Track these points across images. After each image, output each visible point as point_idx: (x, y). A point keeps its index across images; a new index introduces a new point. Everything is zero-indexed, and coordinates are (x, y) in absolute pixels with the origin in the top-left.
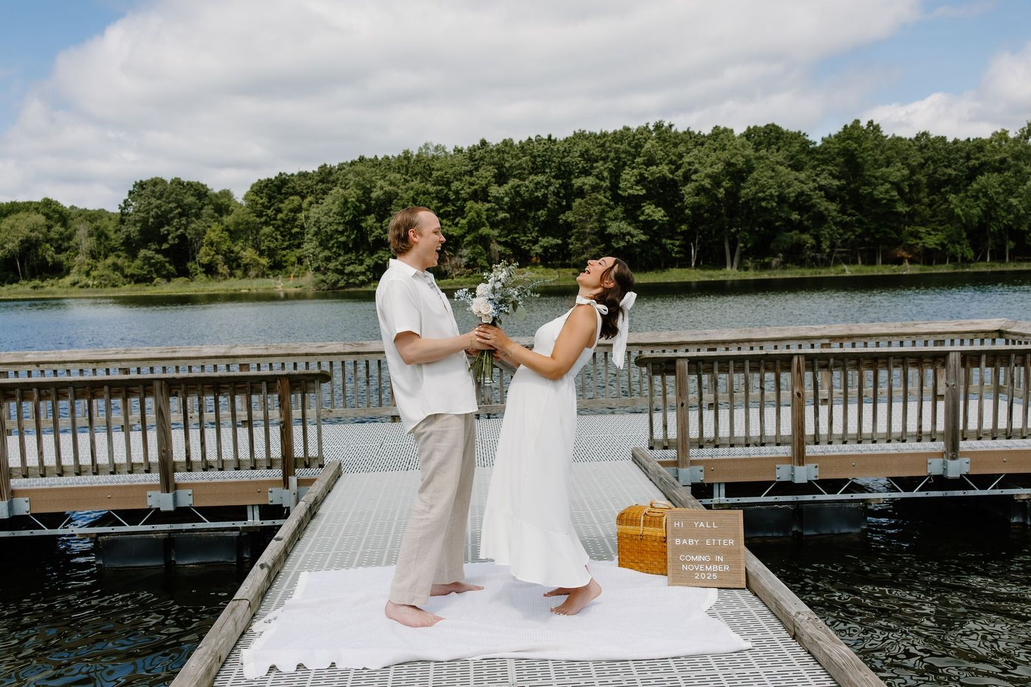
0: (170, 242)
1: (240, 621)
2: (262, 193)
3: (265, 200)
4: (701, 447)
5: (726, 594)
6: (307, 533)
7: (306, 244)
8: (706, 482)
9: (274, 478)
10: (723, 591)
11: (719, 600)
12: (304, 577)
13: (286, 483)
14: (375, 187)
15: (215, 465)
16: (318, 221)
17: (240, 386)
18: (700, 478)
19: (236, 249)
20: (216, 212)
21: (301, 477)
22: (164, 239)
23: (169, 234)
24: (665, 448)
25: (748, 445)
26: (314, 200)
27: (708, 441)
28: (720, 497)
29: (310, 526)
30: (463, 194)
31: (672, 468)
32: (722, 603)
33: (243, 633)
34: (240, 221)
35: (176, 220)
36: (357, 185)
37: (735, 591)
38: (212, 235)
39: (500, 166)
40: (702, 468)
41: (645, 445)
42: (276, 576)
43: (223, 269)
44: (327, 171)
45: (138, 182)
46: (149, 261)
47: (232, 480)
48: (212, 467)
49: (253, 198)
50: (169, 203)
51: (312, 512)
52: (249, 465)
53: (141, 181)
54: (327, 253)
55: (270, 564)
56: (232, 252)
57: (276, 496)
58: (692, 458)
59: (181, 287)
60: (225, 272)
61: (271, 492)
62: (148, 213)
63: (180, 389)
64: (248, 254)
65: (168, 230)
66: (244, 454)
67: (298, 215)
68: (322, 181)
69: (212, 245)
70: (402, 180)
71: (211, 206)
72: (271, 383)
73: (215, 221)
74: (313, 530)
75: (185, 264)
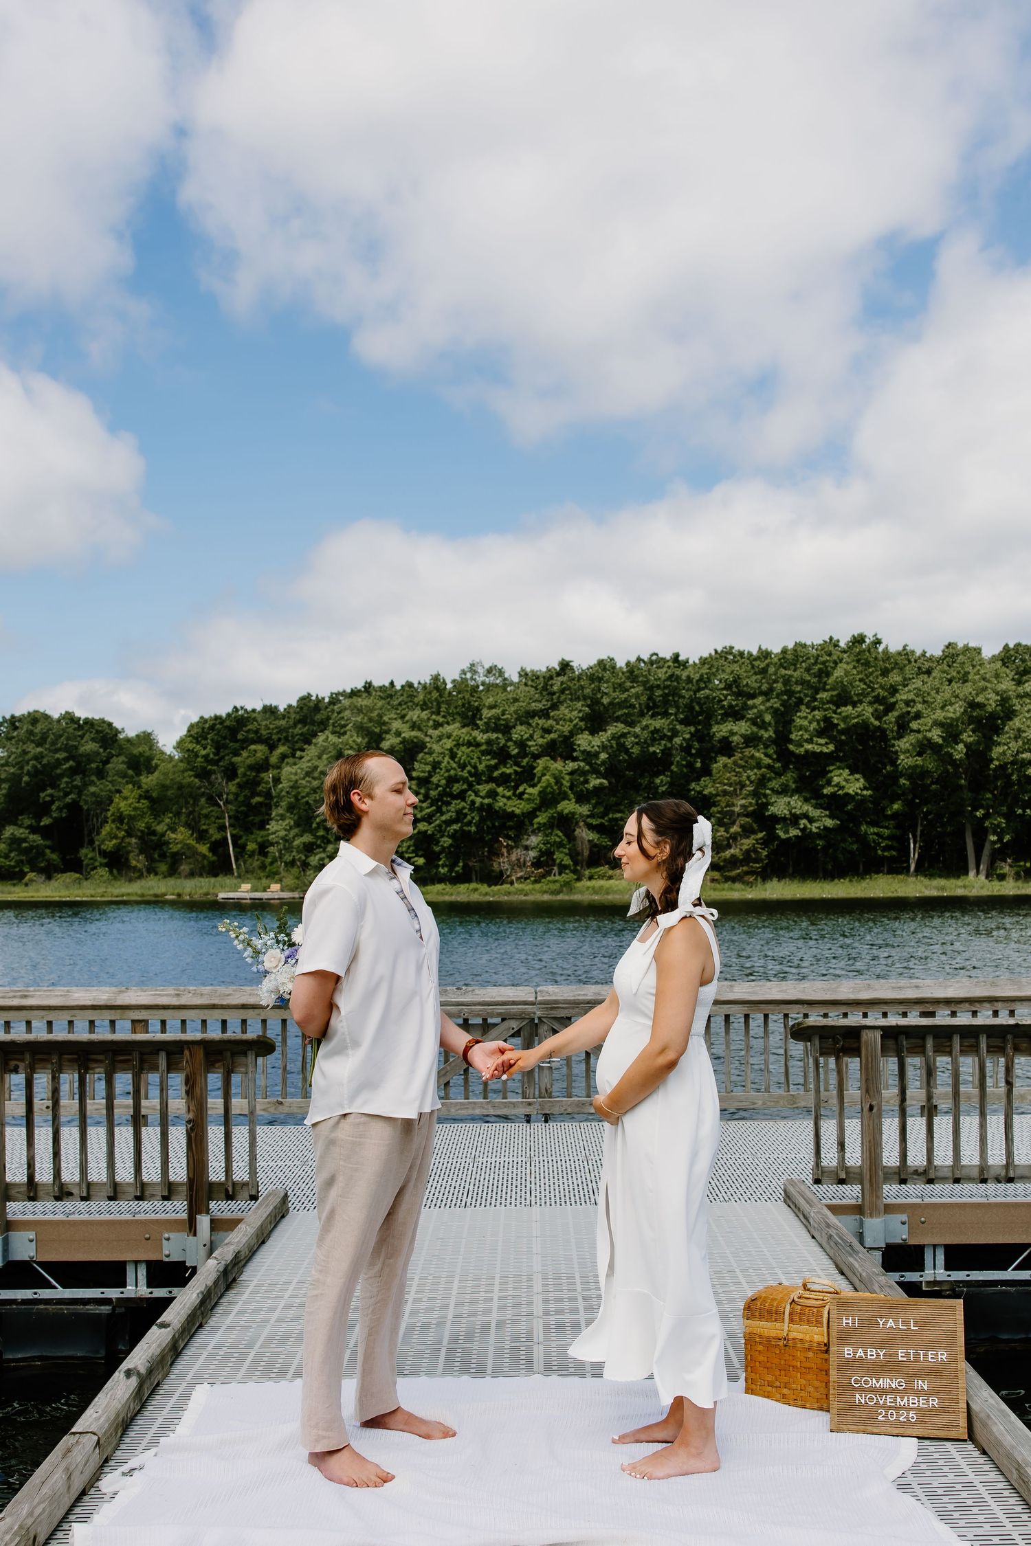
0: (54, 815)
1: (77, 1473)
2: (206, 739)
3: (209, 750)
4: (903, 1181)
5: (932, 1449)
6: (217, 1315)
7: (273, 823)
8: (912, 1242)
9: (173, 1216)
10: (927, 1442)
11: (920, 1459)
12: (201, 1394)
13: (192, 1227)
14: (388, 732)
15: (75, 1191)
16: (295, 786)
17: (122, 1058)
18: (901, 1234)
19: (160, 828)
20: (129, 768)
21: (219, 1215)
22: (45, 809)
23: (52, 802)
24: (842, 1182)
25: (984, 1181)
26: (289, 751)
27: (916, 1172)
28: (935, 1271)
29: (224, 1302)
30: (533, 747)
31: (853, 1217)
32: (923, 1466)
33: (84, 1493)
34: (168, 782)
35: (66, 779)
36: (360, 728)
37: (948, 1444)
38: (122, 804)
39: (594, 702)
40: (904, 1217)
41: (806, 1173)
42: (154, 1390)
43: (138, 860)
44: (311, 704)
45: (8, 717)
46: (19, 845)
47: (102, 1217)
48: (70, 1194)
49: (191, 746)
50: (56, 751)
51: (229, 1278)
52: (133, 1192)
53: (13, 717)
54: (307, 838)
55: (143, 1370)
56: (154, 833)
57: (173, 1248)
58: (889, 1201)
59: (67, 887)
60: (139, 865)
61: (168, 1239)
62: (22, 768)
63: (22, 1060)
64: (180, 837)
65: (51, 795)
66: (125, 1174)
67: (263, 775)
68: (303, 721)
69: (122, 822)
70: (431, 723)
71: (122, 758)
72: (174, 1052)
73: (127, 783)
74: (228, 1310)
75: (78, 852)
